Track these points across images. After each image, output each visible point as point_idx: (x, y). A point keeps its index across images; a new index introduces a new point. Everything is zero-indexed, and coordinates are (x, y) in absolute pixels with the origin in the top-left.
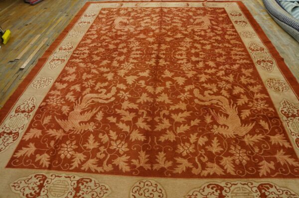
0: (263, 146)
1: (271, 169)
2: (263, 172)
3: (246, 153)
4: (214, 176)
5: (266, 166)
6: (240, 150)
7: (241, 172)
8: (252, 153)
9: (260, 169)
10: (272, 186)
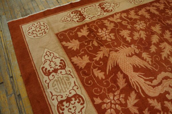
0: (91, 48)
1: (81, 32)
2: (86, 28)
3: (102, 38)
4: (112, 16)
5: (84, 32)
6: (107, 38)
7: (99, 23)
8: (97, 39)
9: (88, 29)
10: (77, 21)
